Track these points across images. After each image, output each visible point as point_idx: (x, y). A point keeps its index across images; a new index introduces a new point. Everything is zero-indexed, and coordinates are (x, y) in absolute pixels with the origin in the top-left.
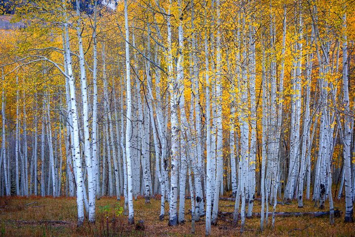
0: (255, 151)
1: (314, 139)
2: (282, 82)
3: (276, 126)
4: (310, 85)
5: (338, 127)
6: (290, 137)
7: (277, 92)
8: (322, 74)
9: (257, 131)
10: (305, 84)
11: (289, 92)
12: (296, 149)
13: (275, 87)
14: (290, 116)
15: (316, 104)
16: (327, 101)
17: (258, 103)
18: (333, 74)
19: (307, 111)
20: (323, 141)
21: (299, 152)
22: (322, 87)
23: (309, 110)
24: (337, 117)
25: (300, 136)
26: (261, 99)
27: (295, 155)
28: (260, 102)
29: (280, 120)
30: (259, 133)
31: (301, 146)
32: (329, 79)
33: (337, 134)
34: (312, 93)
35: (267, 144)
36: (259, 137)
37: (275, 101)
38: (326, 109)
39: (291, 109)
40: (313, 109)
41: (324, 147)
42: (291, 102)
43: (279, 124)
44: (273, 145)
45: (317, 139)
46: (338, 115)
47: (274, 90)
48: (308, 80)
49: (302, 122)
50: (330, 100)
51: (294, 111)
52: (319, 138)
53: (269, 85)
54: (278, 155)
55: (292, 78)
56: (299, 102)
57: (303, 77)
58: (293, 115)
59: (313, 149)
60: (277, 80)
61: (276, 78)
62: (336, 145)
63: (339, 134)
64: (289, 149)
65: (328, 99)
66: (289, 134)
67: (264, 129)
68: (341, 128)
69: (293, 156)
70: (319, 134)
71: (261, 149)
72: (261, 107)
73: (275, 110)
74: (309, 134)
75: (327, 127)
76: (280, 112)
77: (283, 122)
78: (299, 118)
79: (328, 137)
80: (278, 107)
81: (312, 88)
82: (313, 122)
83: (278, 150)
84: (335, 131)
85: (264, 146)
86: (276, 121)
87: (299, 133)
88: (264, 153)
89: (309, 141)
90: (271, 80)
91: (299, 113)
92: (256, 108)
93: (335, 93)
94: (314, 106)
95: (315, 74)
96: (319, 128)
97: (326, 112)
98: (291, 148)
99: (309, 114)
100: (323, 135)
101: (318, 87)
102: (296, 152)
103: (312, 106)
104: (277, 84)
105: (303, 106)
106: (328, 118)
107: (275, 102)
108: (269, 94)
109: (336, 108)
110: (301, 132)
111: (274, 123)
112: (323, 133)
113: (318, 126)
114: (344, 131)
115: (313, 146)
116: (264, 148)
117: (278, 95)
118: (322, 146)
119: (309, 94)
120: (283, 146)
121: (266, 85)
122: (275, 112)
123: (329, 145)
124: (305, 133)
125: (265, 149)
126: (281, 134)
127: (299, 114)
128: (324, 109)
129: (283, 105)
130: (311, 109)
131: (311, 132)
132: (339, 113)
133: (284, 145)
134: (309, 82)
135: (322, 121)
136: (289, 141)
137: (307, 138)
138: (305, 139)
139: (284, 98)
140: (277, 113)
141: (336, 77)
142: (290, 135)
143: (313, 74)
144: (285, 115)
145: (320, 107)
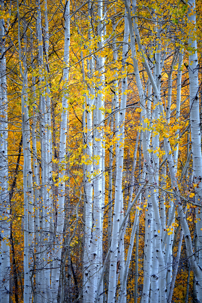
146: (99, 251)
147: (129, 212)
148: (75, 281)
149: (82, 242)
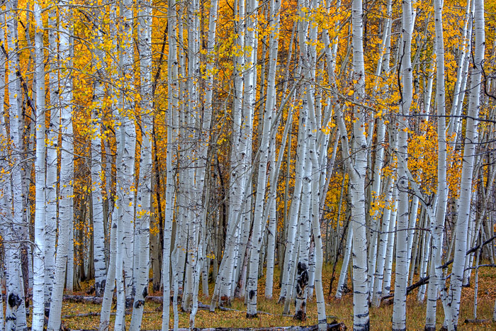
0: (149, 186)
1: (285, 161)
2: (213, 29)
3: (199, 130)
4: (277, 35)
5: (339, 133)
6: (229, 155)
7: (203, 52)
8: (304, 9)
9: (155, 140)
10: (265, 34)
11: (229, 49)
12: (243, 183)
13: (197, 37)
14: (231, 106)
15: (292, 79)
16: (314, 73)
17: (157, 76)
18: (329, 12)
19: (271, 97)
20: (304, 163)
21: (250, 188)
22: (306, 40)
23: (274, 93)
24: (337, 111)
25: (254, 152)
26: (166, 68)
27: (242, 197)
28: (162, 74)
29: (208, 116)
30: (160, 144)
31: (255, 174)
32: (321, 22)
33: (336, 149)
34: (283, 54)
35: (177, 169)
36: (159, 155)
37: (197, 71)
38: (312, 92)
39: (234, 91)
40: (282, 90)
41: (306, 178)
42: (234, 75)
43: (206, 125)
44: (192, 173)
45: (290, 161)
46: (339, 105)
47: (196, 47)
48: (273, 24)
49: (258, 120)
50: (322, 71)
51: (241, 96)
52: (295, 157)
53: (184, 33)
54: (204, 197)
55: (236, 19)
56: (251, 75)
57: (263, 16)
58: (239, 105)
59: (283, 184)
60: (202, 22)
61: (199, 19)
62: (334, 175)
63: (341, 150)
64: (228, 182)
65: (317, 69)
66: (228, 146)
67: (171, 137)
68: (346, 134)
69: (238, 198)
70: (295, 148)
71: (164, 181)
72: (165, 85)
73: (198, 93)
74: (273, 148)
75: (314, 132)
76: (209, 97)
77: (214, 121)
78: (251, 112)
79: (316, 156)
80: (203, 85)
81: (281, 42)
82: (284, 122)
83: (202, 184)
84: (331, 143)
85: (169, 176)
86: (200, 117)
87: (250, 146)
88: (170, 190)
89: (274, 166)
90: (188, 23)
91: (252, 99)
92: (154, 86)
93: (333, 54)
94: (287, 84)
95: (289, 11)
96: (296, 134)
97: (313, 98)
98: (232, 179)
99: (274, 101)
100: (305, 151)
101: (295, 41)
102: (243, 190)
103: (280, 83)
104: (202, 33)
105: (262, 85)
106: (317, 112)
107: (198, 74)
108: (183, 54)
109: (336, 91)
110: (256, 143)
111: (194, 121)
112: (305, 145)
113: (295, 131)
114: (351, 143)
115: (283, 176)
116: (169, 180)
117: (204, 58)
118: (303, 175)
119: (274, 55)
120: (215, 176)
121: (176, 34)
122: (197, 96)
123: (319, 174)
124: (265, 145)
125: (172, 182)
126: (211, 147)
127: (251, 102)
128: (308, 91)
129: (215, 82)
130: (278, 91)
131: (279, 143)
132: (341, 100)
133: (217, 173)
134: (275, 30)
135: (303, 120)
136: (227, 164)
137: (269, 157)
138: (263, 159)
139: (217, 63)
140: (201, 99)
141: (338, 18)
142: (230, 151)
143: (284, 9)
144: (220, 105)
145: (298, 86)
146: (248, 151)
147: (282, 109)
148: (222, 181)
149: (229, 140)
